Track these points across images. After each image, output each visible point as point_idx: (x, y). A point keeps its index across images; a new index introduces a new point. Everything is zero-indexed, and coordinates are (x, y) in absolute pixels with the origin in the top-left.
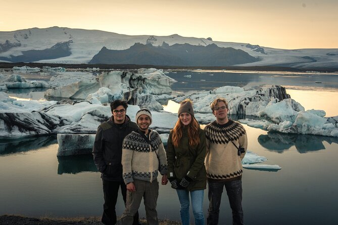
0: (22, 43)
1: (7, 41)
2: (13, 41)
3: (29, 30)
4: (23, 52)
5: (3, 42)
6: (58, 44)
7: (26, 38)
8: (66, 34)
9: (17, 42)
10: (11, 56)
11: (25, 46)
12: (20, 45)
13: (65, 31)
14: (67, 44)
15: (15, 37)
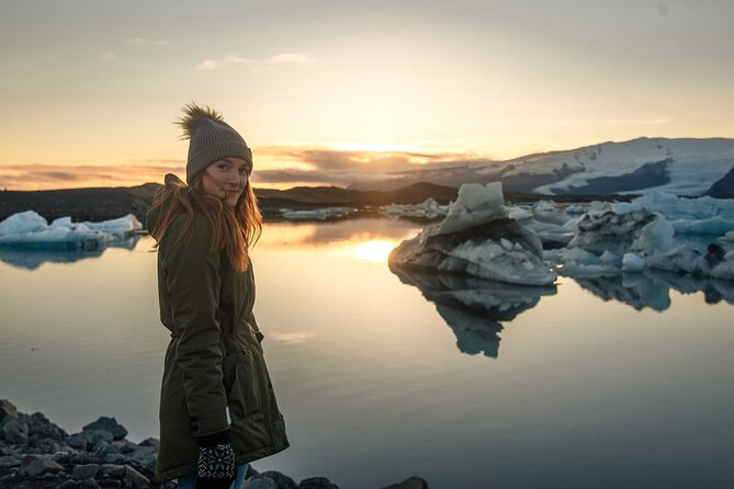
0: (587, 166)
1: (565, 165)
2: (573, 164)
3: (599, 147)
4: (588, 181)
5: (559, 166)
6: (647, 166)
7: (593, 158)
8: (660, 147)
9: (578, 165)
10: (570, 187)
11: (592, 171)
12: (583, 170)
13: (659, 143)
14: (661, 164)
15: (576, 158)
